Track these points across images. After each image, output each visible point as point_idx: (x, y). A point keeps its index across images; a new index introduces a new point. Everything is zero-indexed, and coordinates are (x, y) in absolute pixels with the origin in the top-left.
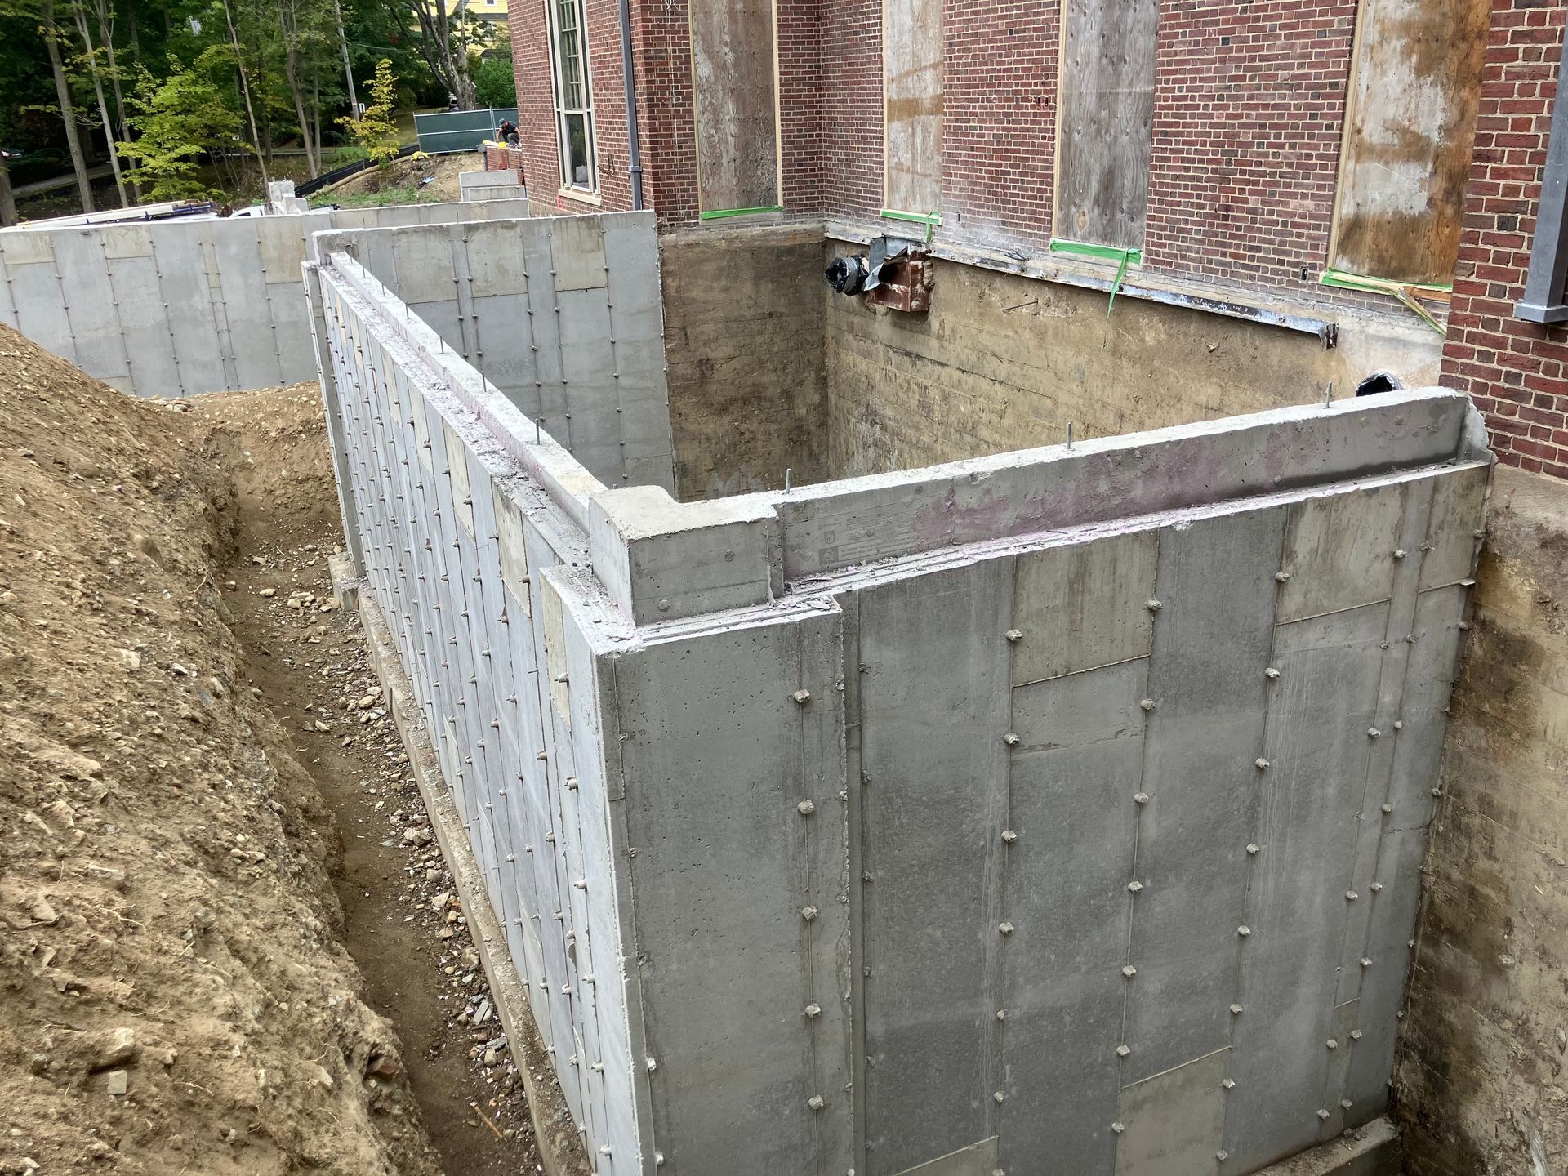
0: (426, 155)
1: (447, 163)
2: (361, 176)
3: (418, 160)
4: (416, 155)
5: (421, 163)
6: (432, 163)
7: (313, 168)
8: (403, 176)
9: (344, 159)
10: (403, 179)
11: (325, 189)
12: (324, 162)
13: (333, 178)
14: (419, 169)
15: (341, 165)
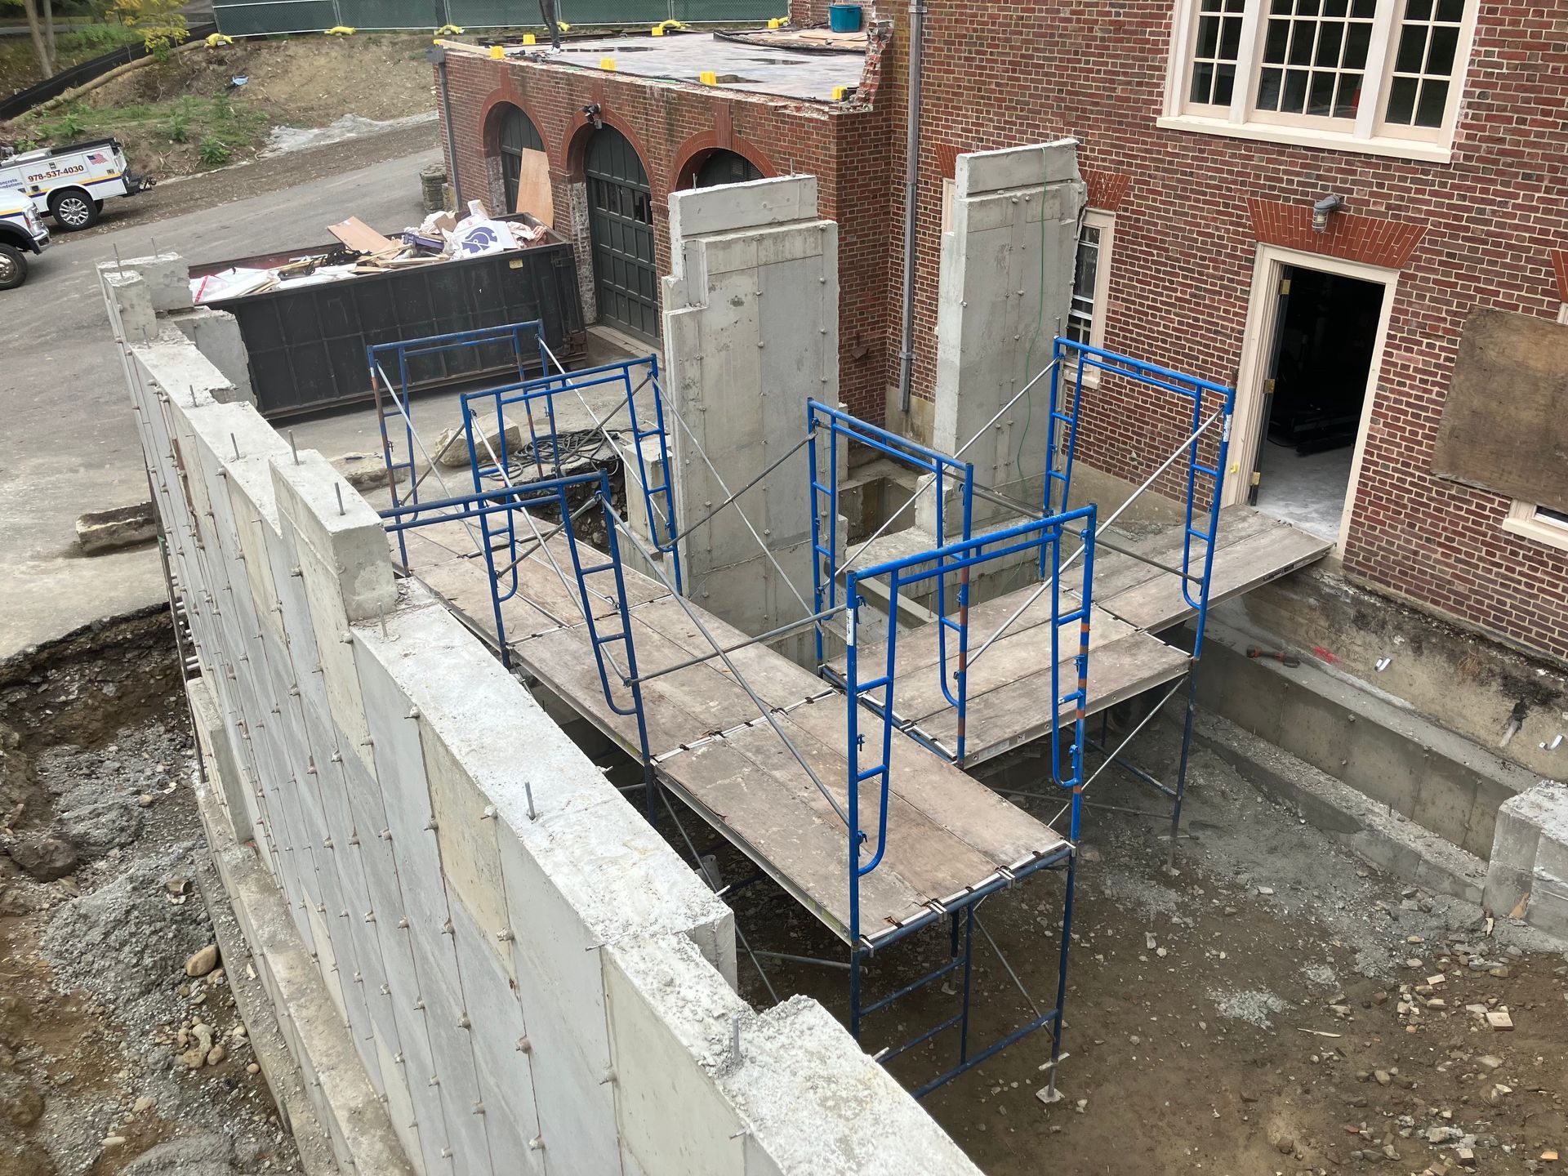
0: (228, 38)
1: (264, 52)
2: (126, 73)
3: (217, 47)
4: (213, 38)
5: (223, 53)
6: (239, 52)
7: (45, 60)
8: (195, 73)
9: (92, 44)
10: (197, 78)
11: (68, 94)
12: (63, 48)
13: (81, 75)
14: (221, 62)
15: (89, 55)
